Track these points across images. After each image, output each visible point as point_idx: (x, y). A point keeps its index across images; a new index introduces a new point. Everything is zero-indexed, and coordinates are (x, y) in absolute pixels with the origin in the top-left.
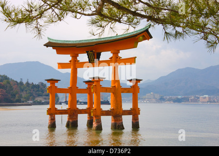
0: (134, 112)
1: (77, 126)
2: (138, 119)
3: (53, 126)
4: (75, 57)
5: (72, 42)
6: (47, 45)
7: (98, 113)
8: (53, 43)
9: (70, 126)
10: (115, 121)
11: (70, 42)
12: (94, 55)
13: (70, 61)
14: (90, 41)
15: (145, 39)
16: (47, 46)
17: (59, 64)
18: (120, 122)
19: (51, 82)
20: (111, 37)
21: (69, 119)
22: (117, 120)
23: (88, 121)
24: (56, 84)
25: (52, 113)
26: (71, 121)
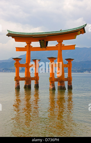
2: (71, 84)
3: (18, 88)
4: (29, 44)
5: (27, 34)
8: (12, 34)
9: (27, 87)
10: (61, 84)
11: (25, 34)
12: (44, 43)
13: (26, 46)
14: (41, 34)
15: (81, 33)
16: (9, 36)
17: (16, 48)
18: (64, 85)
20: (57, 32)
26: (27, 84)
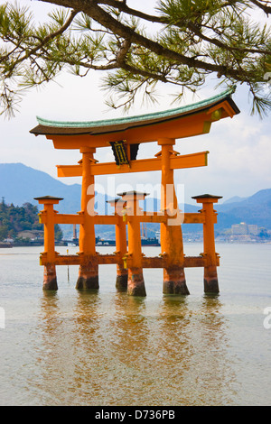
0: (208, 262)
1: (98, 287)
2: (216, 275)
3: (51, 287)
4: (89, 153)
5: (83, 125)
6: (36, 132)
7: (138, 262)
8: (47, 127)
9: (85, 287)
10: (171, 277)
11: (79, 126)
12: (125, 149)
13: (81, 162)
14: (118, 122)
15: (224, 115)
16: (37, 134)
17: (59, 167)
18: (181, 280)
19: (47, 202)
20: (158, 114)
21: (81, 274)
22: (175, 277)
23: (118, 277)
24: (56, 207)
25: (50, 261)
26: (85, 277)
